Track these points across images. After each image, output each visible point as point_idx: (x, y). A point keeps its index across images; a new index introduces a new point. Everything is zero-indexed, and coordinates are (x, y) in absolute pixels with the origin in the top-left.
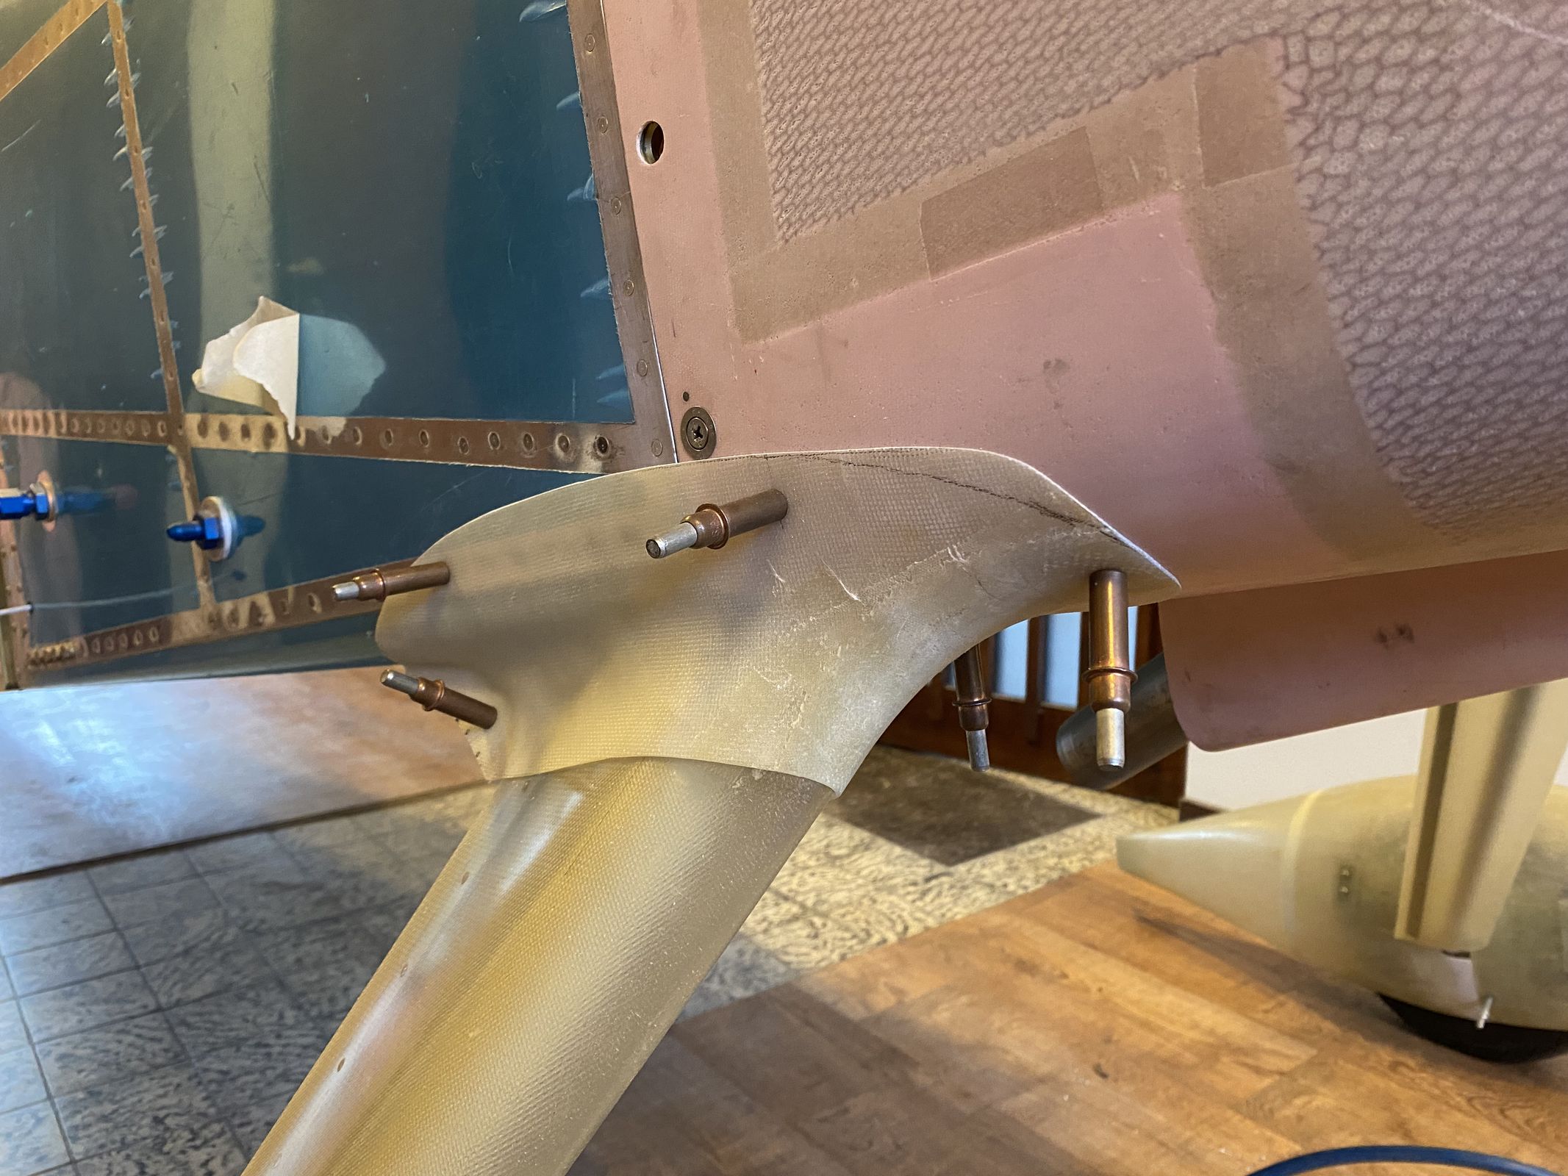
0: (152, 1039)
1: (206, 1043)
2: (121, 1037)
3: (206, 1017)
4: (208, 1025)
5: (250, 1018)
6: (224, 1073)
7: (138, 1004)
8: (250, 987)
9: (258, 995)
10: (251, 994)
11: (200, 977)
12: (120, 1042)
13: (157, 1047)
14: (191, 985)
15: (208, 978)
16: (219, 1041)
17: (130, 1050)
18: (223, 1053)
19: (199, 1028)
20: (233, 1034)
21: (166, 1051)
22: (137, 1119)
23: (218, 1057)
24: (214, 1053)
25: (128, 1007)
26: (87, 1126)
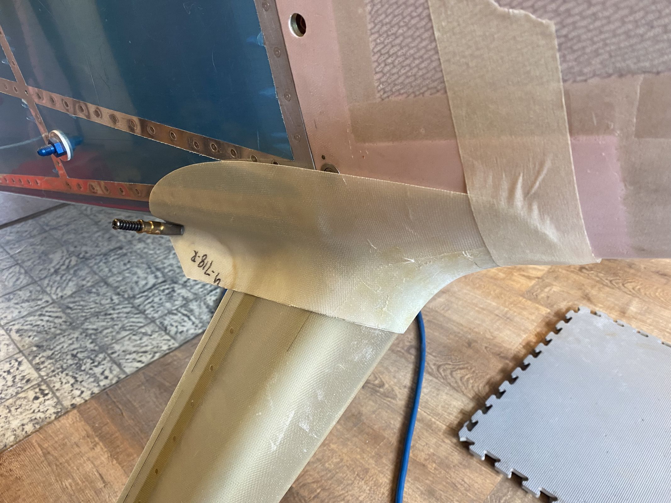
0: (57, 317)
1: (82, 316)
2: (42, 318)
3: (78, 304)
4: (80, 307)
5: (97, 301)
6: (96, 330)
7: (43, 301)
8: (93, 286)
9: (97, 290)
10: (94, 290)
11: (67, 284)
12: (42, 320)
13: (60, 321)
14: (65, 288)
15: (71, 284)
16: (88, 314)
17: (49, 324)
18: (92, 320)
19: (76, 309)
20: (93, 310)
21: (65, 322)
22: (64, 356)
23: (90, 322)
24: (88, 321)
25: (39, 302)
26: (43, 363)
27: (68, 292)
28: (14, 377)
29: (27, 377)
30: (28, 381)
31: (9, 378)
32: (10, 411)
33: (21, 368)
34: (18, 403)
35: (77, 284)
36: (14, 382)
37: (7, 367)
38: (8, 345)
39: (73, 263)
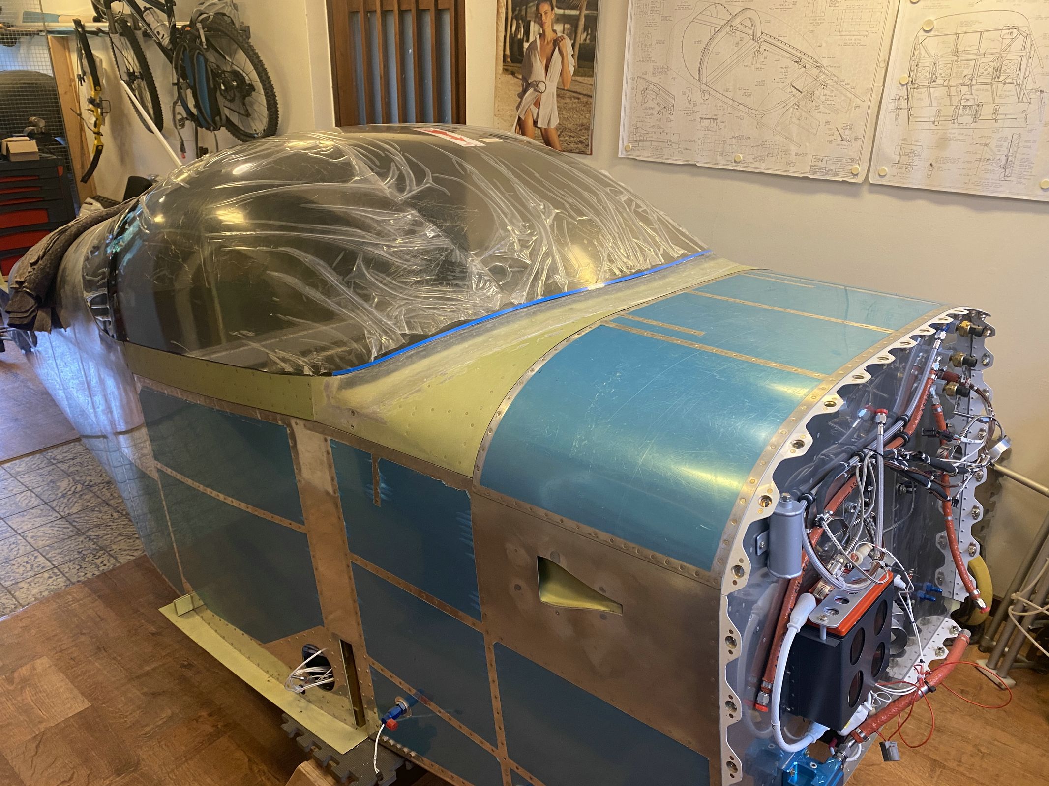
0: (65, 528)
2: (52, 528)
11: (74, 504)
12: (53, 530)
15: (77, 505)
17: (58, 532)
26: (55, 557)
27: (74, 510)
28: (32, 565)
29: (43, 565)
30: (43, 568)
31: (28, 566)
32: (30, 585)
33: (37, 560)
34: (37, 580)
35: (82, 505)
36: (32, 568)
37: (25, 559)
38: (25, 546)
39: (78, 489)
